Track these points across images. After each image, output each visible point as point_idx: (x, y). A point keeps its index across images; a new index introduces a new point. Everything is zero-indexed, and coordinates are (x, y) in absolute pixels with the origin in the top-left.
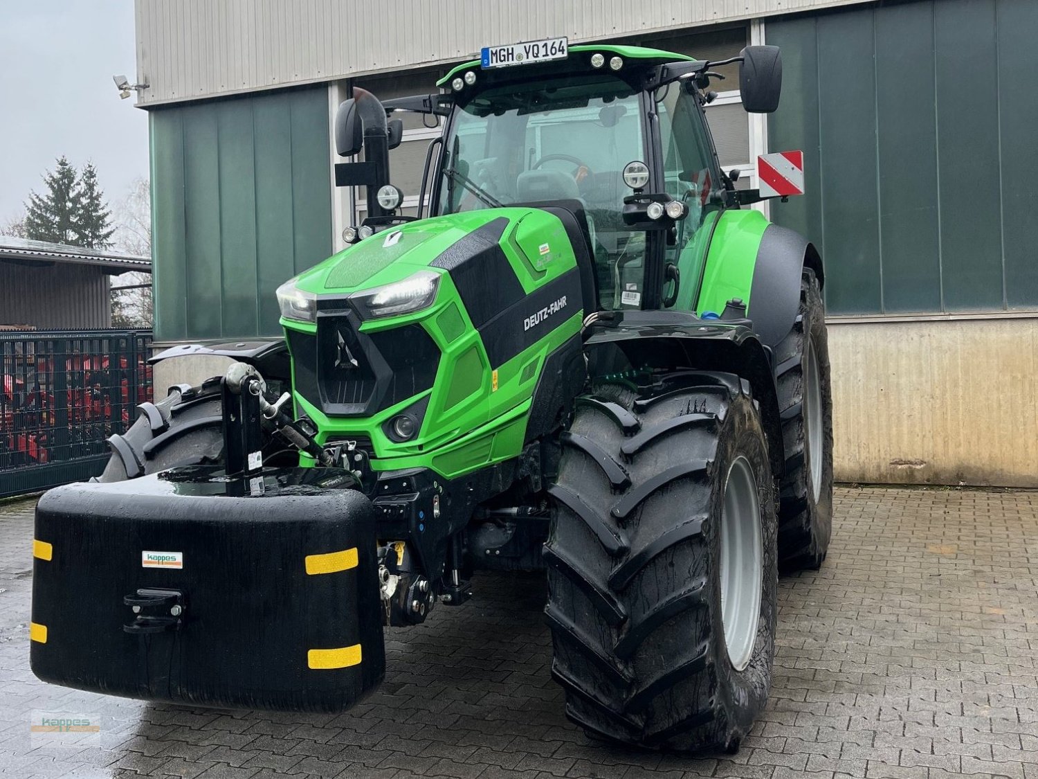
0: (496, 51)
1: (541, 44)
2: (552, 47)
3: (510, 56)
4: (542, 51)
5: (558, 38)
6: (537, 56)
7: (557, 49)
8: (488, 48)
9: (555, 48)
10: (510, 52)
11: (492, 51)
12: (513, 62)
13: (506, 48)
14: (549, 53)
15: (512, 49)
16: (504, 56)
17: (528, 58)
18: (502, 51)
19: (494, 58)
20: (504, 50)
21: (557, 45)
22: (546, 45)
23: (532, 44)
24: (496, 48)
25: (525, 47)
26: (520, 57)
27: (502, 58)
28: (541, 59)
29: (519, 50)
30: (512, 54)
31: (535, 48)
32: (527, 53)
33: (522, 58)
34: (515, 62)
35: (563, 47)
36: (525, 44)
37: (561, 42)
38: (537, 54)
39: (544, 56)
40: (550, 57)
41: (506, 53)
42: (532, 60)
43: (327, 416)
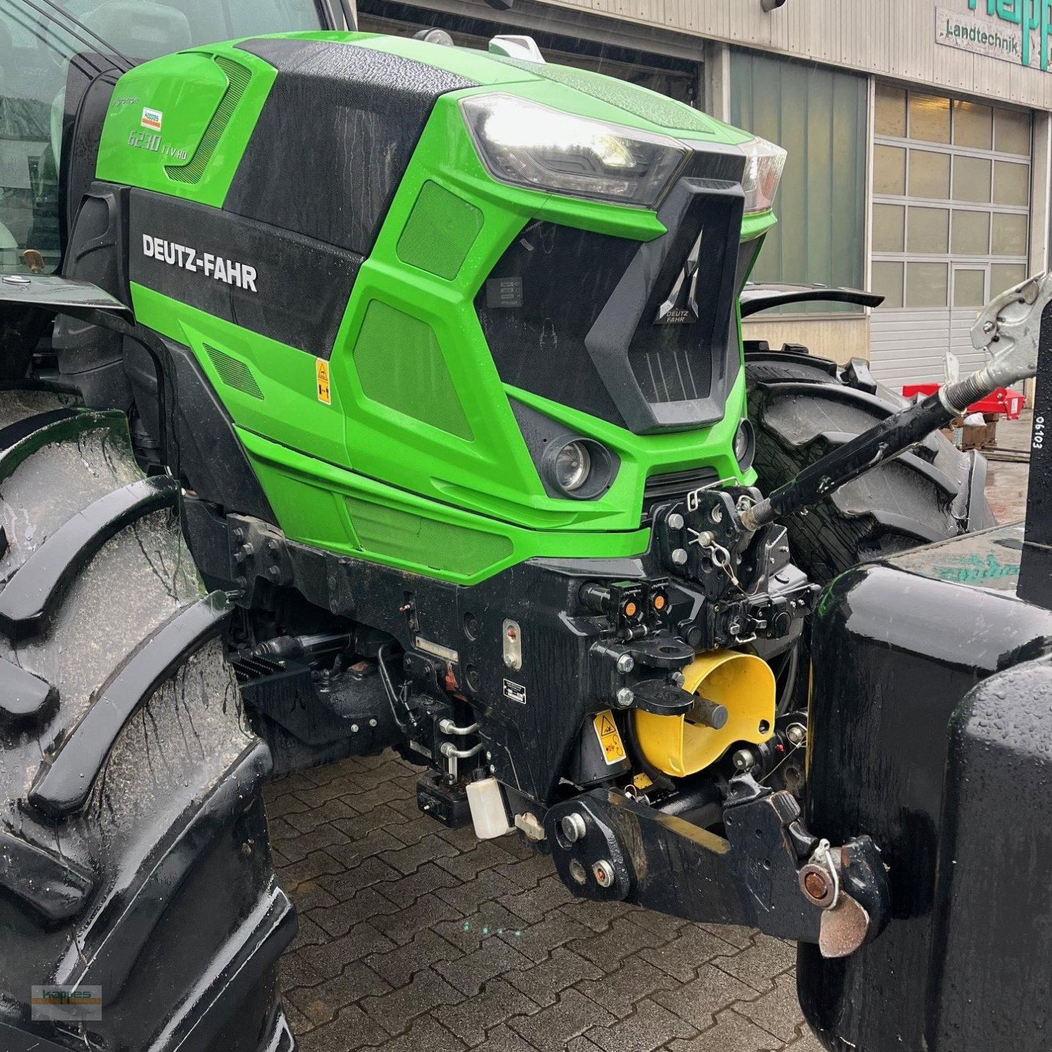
43: (638, 434)
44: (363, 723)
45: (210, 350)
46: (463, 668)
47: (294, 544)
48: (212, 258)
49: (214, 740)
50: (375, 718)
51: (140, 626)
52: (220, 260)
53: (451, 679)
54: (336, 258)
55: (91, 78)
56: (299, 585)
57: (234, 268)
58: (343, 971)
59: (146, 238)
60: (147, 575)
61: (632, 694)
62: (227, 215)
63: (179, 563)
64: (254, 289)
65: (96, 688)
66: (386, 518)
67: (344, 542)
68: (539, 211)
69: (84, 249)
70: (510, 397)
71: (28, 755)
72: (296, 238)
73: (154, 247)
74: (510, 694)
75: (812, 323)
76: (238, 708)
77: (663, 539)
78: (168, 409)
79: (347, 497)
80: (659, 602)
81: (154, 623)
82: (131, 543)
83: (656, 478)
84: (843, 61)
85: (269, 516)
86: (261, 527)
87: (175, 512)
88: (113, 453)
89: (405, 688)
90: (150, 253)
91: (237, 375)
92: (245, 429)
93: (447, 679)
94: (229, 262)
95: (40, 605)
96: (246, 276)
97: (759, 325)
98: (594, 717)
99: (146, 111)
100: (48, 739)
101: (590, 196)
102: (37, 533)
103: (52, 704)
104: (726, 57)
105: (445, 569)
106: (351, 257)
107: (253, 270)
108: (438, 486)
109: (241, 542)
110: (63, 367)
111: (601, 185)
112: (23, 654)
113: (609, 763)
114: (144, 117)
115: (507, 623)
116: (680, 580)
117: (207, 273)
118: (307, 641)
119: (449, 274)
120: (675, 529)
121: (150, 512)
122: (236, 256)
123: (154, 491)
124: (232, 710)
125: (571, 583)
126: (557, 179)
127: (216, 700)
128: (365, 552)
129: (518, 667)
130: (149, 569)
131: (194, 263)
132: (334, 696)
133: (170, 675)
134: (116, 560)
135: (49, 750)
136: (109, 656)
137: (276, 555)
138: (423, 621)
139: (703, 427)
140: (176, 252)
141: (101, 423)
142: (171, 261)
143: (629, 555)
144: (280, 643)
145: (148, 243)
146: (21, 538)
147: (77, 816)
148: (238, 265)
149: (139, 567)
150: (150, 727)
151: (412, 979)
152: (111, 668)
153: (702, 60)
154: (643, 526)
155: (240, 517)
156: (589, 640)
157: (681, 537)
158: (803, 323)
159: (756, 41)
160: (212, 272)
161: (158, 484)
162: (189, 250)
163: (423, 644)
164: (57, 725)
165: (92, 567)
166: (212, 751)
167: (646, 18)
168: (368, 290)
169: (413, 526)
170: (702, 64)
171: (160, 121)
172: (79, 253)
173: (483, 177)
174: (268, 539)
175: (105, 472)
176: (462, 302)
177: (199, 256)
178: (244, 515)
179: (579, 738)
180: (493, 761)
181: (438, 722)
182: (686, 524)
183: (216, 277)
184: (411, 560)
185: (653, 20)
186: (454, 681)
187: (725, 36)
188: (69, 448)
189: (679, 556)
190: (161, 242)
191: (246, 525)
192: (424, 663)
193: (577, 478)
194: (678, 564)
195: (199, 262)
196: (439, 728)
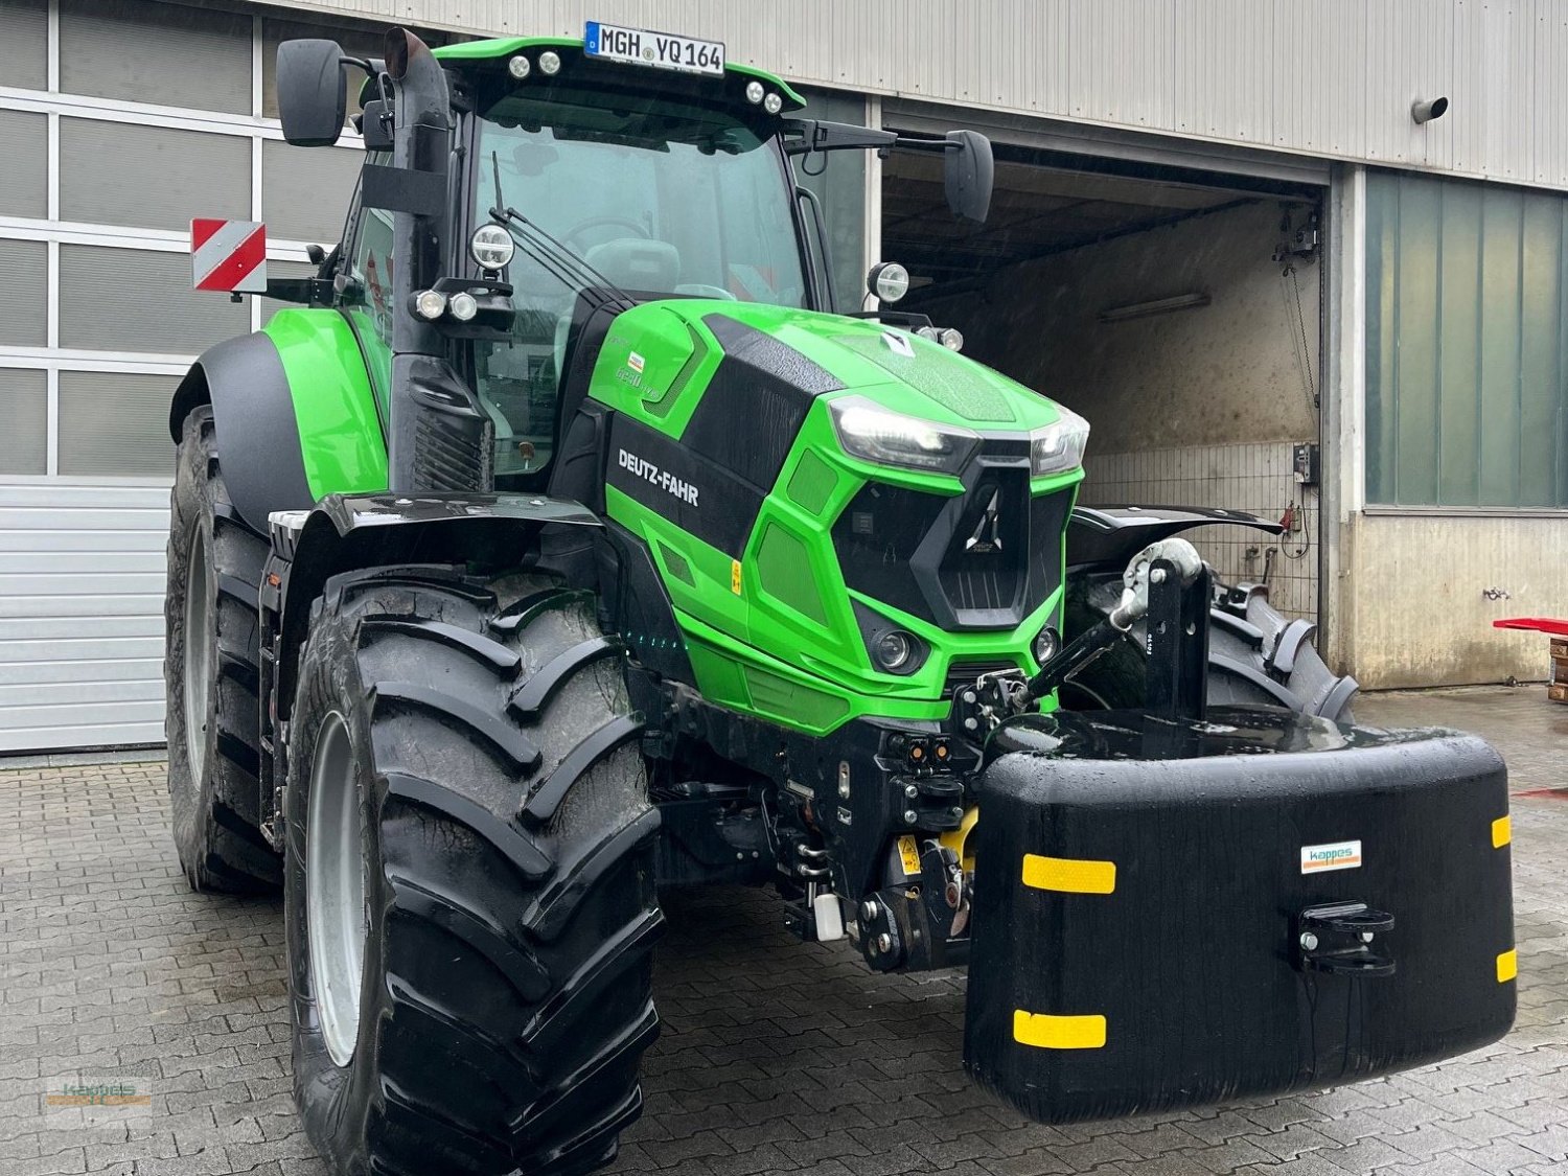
0: (612, 32)
1: (684, 43)
2: (701, 54)
3: (634, 48)
4: (685, 56)
5: (711, 42)
6: (677, 61)
7: (709, 58)
8: (598, 24)
9: (706, 56)
10: (634, 40)
11: (604, 31)
12: (637, 59)
13: (627, 32)
14: (696, 60)
15: (638, 37)
16: (624, 44)
17: (662, 58)
18: (621, 36)
19: (607, 43)
20: (625, 36)
21: (708, 52)
22: (691, 46)
23: (670, 39)
24: (612, 28)
25: (658, 40)
26: (649, 53)
27: (621, 48)
28: (682, 66)
29: (648, 42)
30: (637, 45)
31: (675, 46)
32: (662, 52)
33: (649, 55)
34: (641, 60)
35: (717, 58)
36: (659, 36)
37: (715, 50)
38: (678, 57)
39: (687, 63)
40: (697, 69)
41: (627, 40)
42: (667, 64)
43: (947, 631)
44: (747, 853)
45: (661, 545)
46: (815, 803)
47: (708, 704)
48: (669, 476)
49: (627, 802)
50: (757, 850)
51: (591, 726)
52: (674, 479)
53: (808, 812)
54: (750, 491)
55: (593, 306)
56: (710, 740)
57: (683, 486)
58: (719, 1086)
59: (622, 452)
60: (598, 696)
61: (915, 815)
62: (682, 447)
63: (618, 692)
64: (696, 504)
65: (563, 757)
66: (771, 683)
67: (743, 703)
68: (872, 476)
69: (573, 456)
70: (851, 598)
71: (523, 788)
72: (727, 472)
73: (627, 460)
74: (842, 819)
75: (1488, 521)
76: (645, 788)
77: (961, 710)
78: (623, 592)
79: (745, 666)
80: (942, 752)
81: (599, 725)
82: (591, 676)
83: (959, 665)
84: (1538, 179)
85: (692, 682)
86: (686, 690)
87: (619, 660)
88: (585, 620)
89: (776, 819)
90: (624, 465)
91: (678, 567)
92: (680, 609)
93: (807, 812)
94: (680, 482)
95: (538, 704)
96: (691, 494)
97: (1404, 519)
98: (899, 839)
99: (633, 354)
100: (534, 782)
101: (910, 466)
102: (537, 663)
103: (538, 762)
104: (1360, 180)
105: (809, 724)
106: (759, 491)
107: (695, 490)
108: (806, 660)
109: (670, 702)
110: (544, 550)
111: (921, 459)
112: (525, 732)
113: (906, 873)
114: (631, 359)
115: (844, 763)
116: (974, 743)
117: (664, 487)
118: (712, 788)
119: (816, 512)
120: (968, 703)
121: (603, 658)
122: (685, 478)
123: (608, 645)
124: (641, 787)
125: (883, 733)
126: (893, 455)
127: (632, 778)
128: (756, 710)
129: (847, 797)
130: (599, 693)
131: (656, 478)
132: (726, 828)
133: (606, 756)
134: (581, 685)
135: (534, 788)
136: (572, 740)
137: (696, 712)
138: (793, 765)
139: (1008, 629)
140: (644, 467)
141: (579, 599)
142: (639, 473)
143: (931, 718)
144: (690, 786)
145: (623, 457)
146: (528, 666)
147: (546, 828)
148: (686, 485)
149: (594, 691)
150: (590, 786)
151: (775, 1097)
152: (572, 747)
153: (1327, 183)
154: (943, 698)
155: (672, 683)
156: (890, 775)
157: (973, 710)
158: (1474, 520)
159: (1404, 159)
160: (668, 487)
161: (609, 641)
162: (653, 468)
163: (793, 786)
164: (540, 775)
165: (567, 687)
166: (625, 809)
167: (1247, 139)
168: (768, 515)
169: (788, 689)
170: (1326, 189)
171: (642, 366)
172: (569, 457)
173: (839, 453)
174: (690, 700)
175: (578, 631)
176: (822, 532)
177: (660, 473)
178: (675, 681)
179: (885, 853)
180: (833, 878)
181: (797, 846)
182: (978, 700)
183: (671, 491)
184: (787, 717)
185: (1257, 140)
186: (810, 813)
187: (1359, 156)
188: (558, 613)
189: (970, 723)
190: (633, 457)
191: (675, 689)
192: (789, 798)
193: (900, 659)
194: (970, 730)
195: (659, 478)
196: (797, 850)
